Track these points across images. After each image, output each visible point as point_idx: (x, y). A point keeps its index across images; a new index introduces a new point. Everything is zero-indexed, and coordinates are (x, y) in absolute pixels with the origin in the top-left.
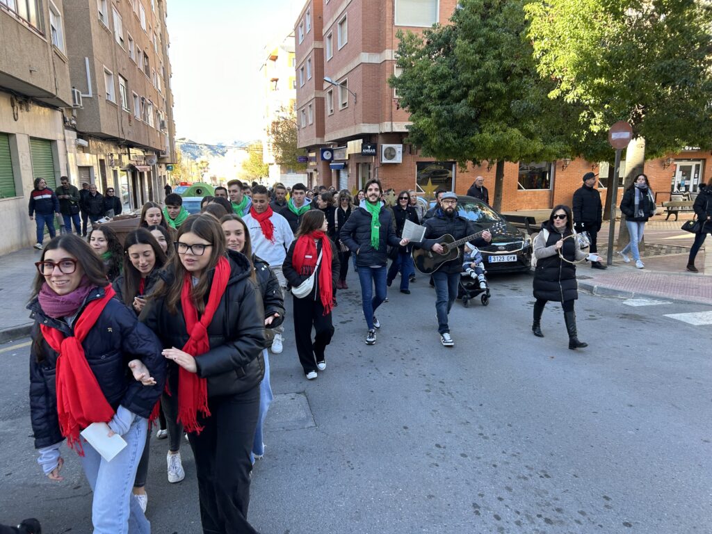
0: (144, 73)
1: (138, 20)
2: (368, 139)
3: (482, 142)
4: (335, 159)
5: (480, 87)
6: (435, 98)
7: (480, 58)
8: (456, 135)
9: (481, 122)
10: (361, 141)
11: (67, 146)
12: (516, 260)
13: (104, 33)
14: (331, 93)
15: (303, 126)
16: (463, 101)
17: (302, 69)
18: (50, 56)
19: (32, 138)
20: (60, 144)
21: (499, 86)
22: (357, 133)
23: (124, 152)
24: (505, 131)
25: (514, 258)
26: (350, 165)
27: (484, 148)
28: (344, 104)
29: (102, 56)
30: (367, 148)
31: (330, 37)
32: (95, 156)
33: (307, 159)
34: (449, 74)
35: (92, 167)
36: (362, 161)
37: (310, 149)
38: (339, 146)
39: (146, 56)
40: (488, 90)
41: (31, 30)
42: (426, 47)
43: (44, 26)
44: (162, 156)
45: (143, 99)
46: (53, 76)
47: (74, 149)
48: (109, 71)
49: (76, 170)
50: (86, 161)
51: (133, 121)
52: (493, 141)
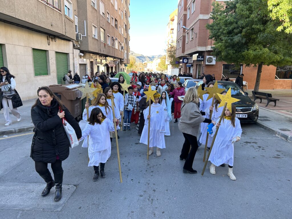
0: (115, 27)
1: (113, 6)
2: (201, 54)
3: (248, 55)
4: (189, 62)
5: (248, 28)
6: (225, 34)
7: (250, 13)
8: (234, 52)
9: (249, 45)
10: (197, 54)
11: (75, 56)
12: (247, 117)
13: (94, 11)
14: (188, 33)
16: (239, 35)
17: (179, 24)
18: (63, 19)
19: (56, 52)
20: (71, 56)
21: (258, 27)
22: (196, 51)
23: (103, 58)
24: (261, 50)
25: (246, 116)
26: (194, 65)
27: (249, 58)
28: (192, 38)
29: (92, 20)
30: (200, 58)
31: (189, 9)
32: (88, 60)
33: (179, 63)
34: (234, 22)
35: (87, 64)
36: (198, 63)
37: (180, 58)
38: (191, 57)
39: (116, 20)
40: (253, 29)
41: (55, 9)
42: (225, 9)
43: (60, 7)
44: (122, 61)
45: (112, 37)
46: (64, 27)
47: (78, 57)
48: (95, 26)
49: (78, 65)
50: (84, 62)
51: (106, 46)
52: (254, 55)
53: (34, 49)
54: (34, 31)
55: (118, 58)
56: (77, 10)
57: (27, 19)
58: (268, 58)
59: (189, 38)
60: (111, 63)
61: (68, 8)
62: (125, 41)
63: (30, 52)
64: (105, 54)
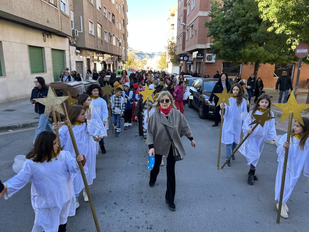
0: (112, 23)
2: (201, 51)
3: (245, 53)
4: (189, 60)
5: (245, 27)
6: (223, 32)
7: (246, 12)
8: (232, 50)
9: (246, 43)
10: (197, 52)
11: (71, 53)
13: (90, 6)
14: (188, 30)
15: (178, 45)
16: (236, 33)
18: (59, 15)
19: (53, 49)
20: (67, 53)
21: (254, 26)
22: (195, 48)
23: (100, 55)
24: (257, 48)
26: (194, 63)
27: (245, 56)
28: (192, 35)
29: (88, 15)
30: (199, 55)
31: (189, 5)
32: (85, 57)
33: (180, 60)
34: (231, 20)
35: (83, 61)
36: (198, 61)
37: (181, 55)
38: (191, 54)
39: (113, 15)
41: (50, 5)
42: (223, 7)
43: (56, 2)
44: (120, 58)
45: (110, 33)
46: (60, 24)
47: (74, 54)
48: (92, 21)
49: (75, 63)
50: (80, 59)
51: (103, 43)
52: (250, 53)
53: (30, 46)
54: (30, 27)
55: (116, 55)
56: (72, 5)
57: (24, 15)
58: (263, 56)
59: (189, 36)
60: (108, 60)
61: (64, 3)
62: (122, 37)
63: (26, 49)
64: (102, 51)
